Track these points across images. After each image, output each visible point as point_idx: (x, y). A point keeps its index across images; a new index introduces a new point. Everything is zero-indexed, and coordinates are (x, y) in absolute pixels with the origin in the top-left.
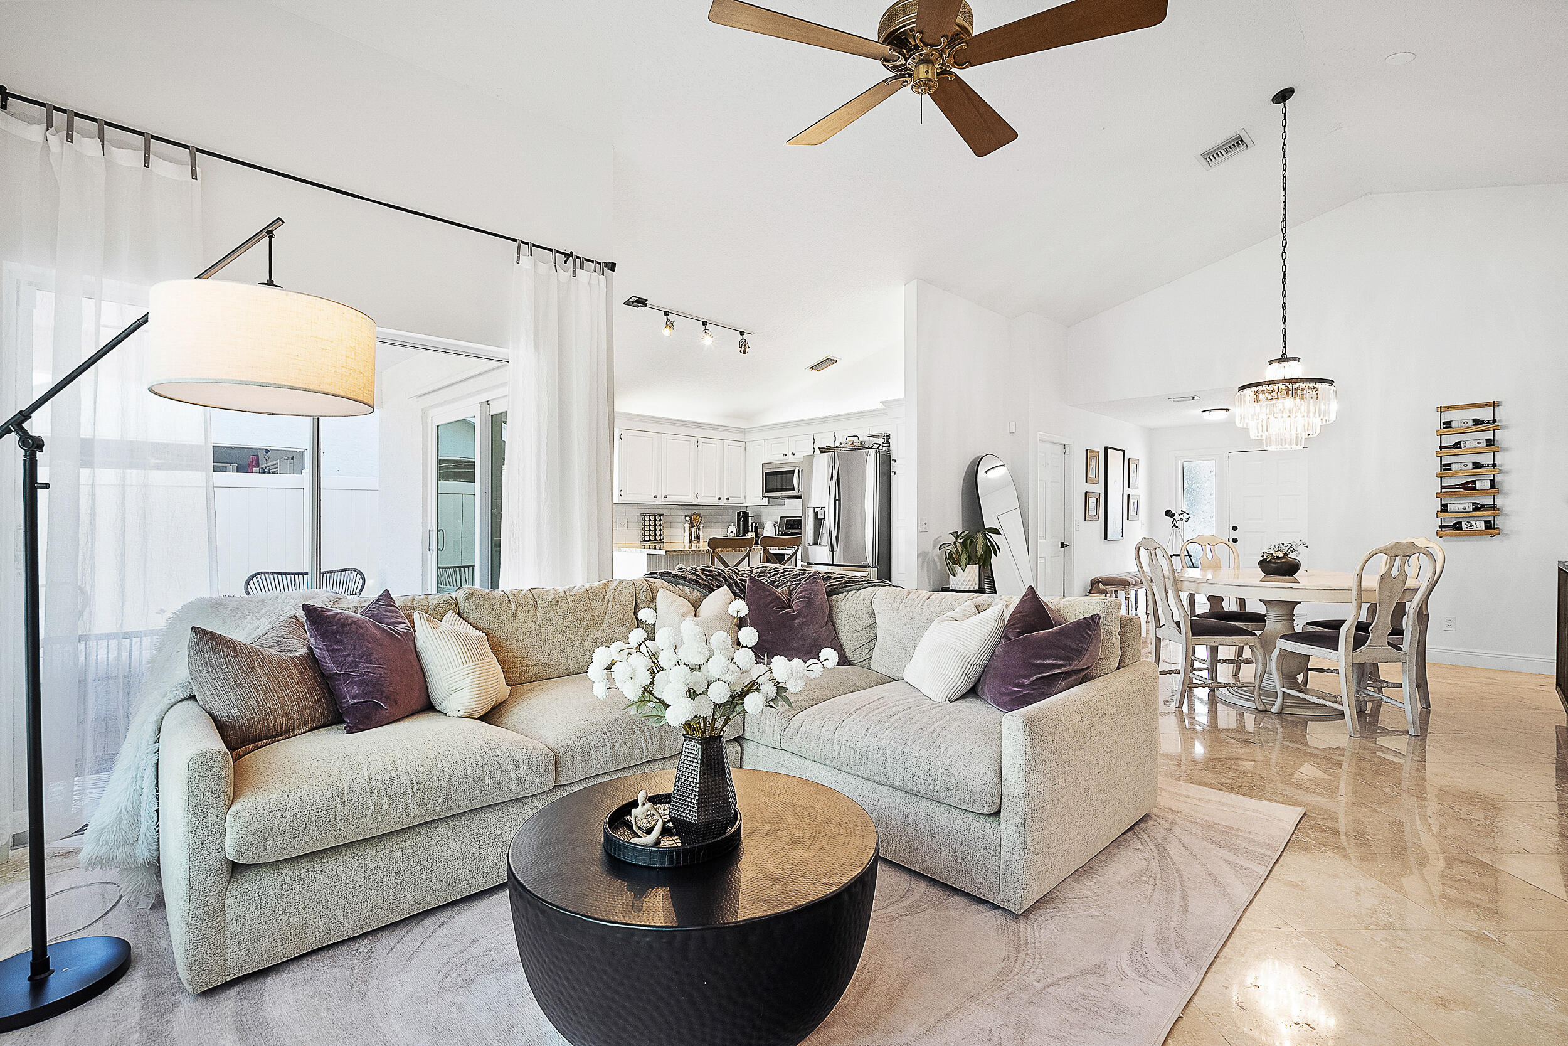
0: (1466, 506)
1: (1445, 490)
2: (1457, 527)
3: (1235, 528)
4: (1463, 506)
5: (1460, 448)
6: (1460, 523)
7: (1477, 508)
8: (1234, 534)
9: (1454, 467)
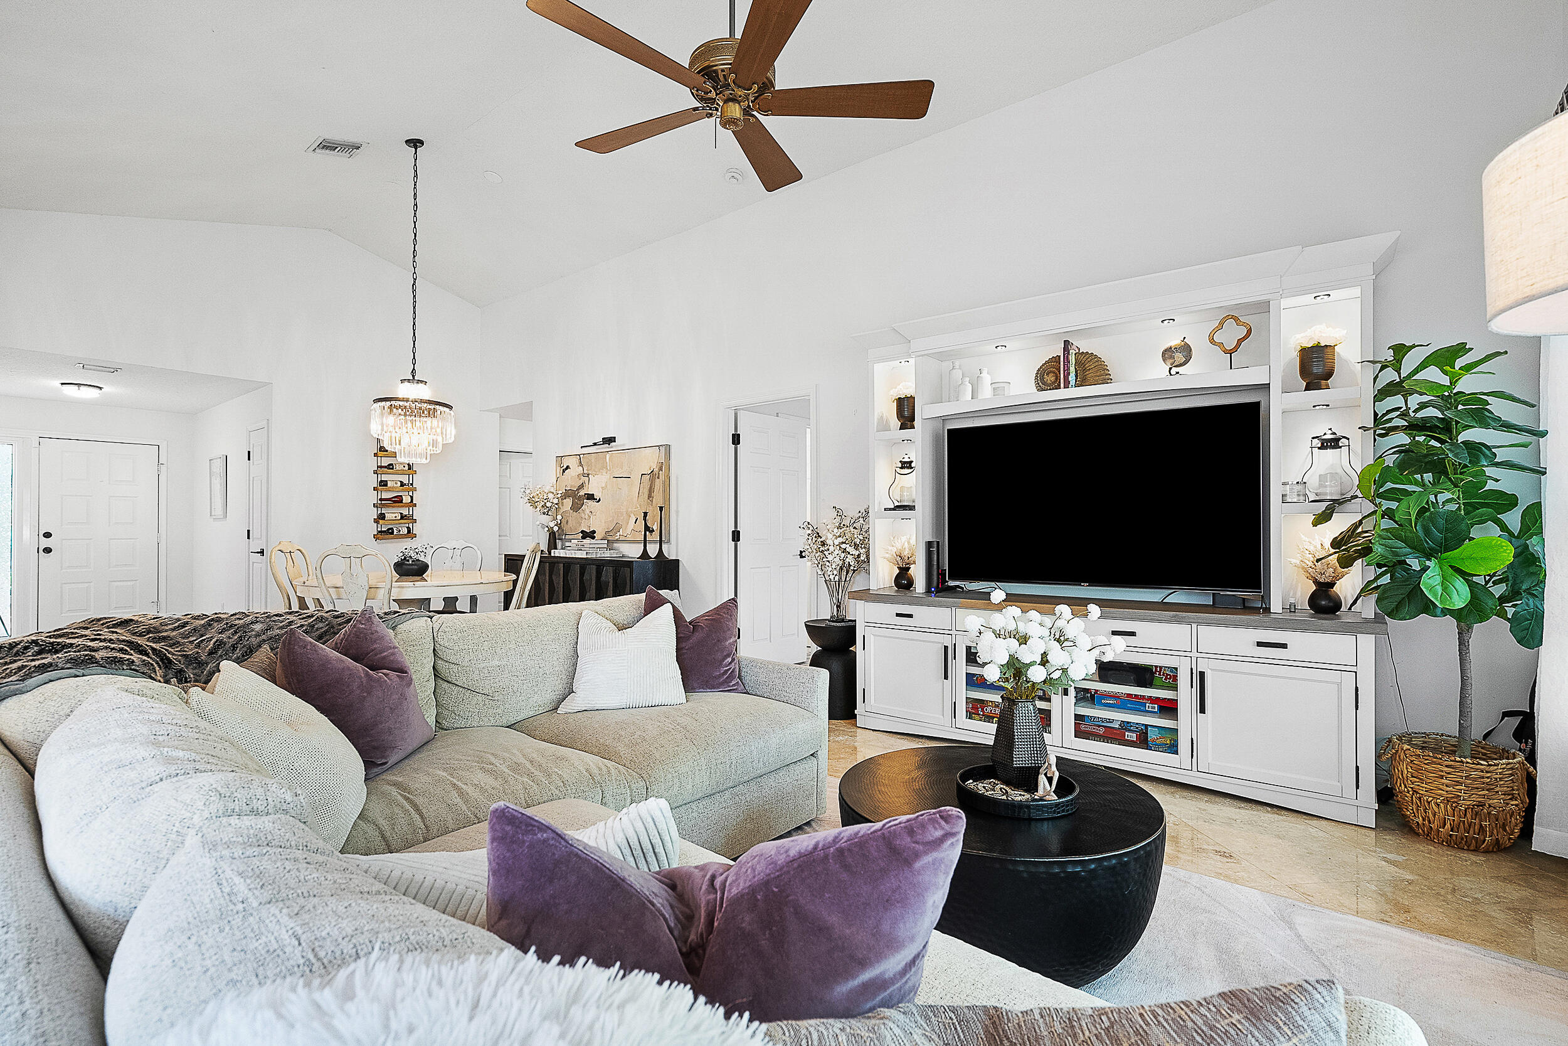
0: (397, 515)
1: (382, 503)
2: (390, 532)
3: (48, 535)
4: (395, 515)
5: (393, 469)
6: (392, 529)
7: (403, 517)
8: (45, 543)
9: (389, 484)
